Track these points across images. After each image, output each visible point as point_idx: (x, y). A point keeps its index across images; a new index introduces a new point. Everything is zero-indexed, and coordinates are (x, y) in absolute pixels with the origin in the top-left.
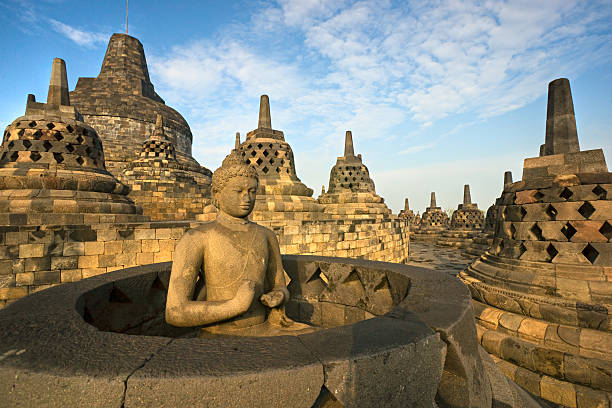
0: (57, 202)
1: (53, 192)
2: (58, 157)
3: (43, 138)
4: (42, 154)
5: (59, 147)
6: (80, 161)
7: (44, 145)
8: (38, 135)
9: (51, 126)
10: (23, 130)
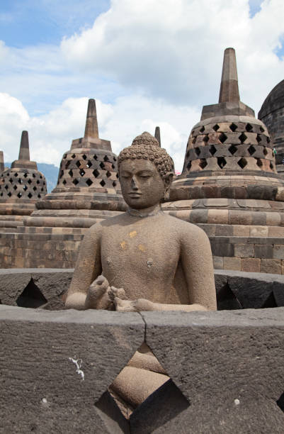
0: (212, 212)
1: (210, 201)
2: (221, 162)
3: (210, 144)
4: (208, 160)
5: (223, 150)
6: (242, 163)
7: (210, 151)
8: (206, 140)
9: (216, 128)
10: (196, 137)
